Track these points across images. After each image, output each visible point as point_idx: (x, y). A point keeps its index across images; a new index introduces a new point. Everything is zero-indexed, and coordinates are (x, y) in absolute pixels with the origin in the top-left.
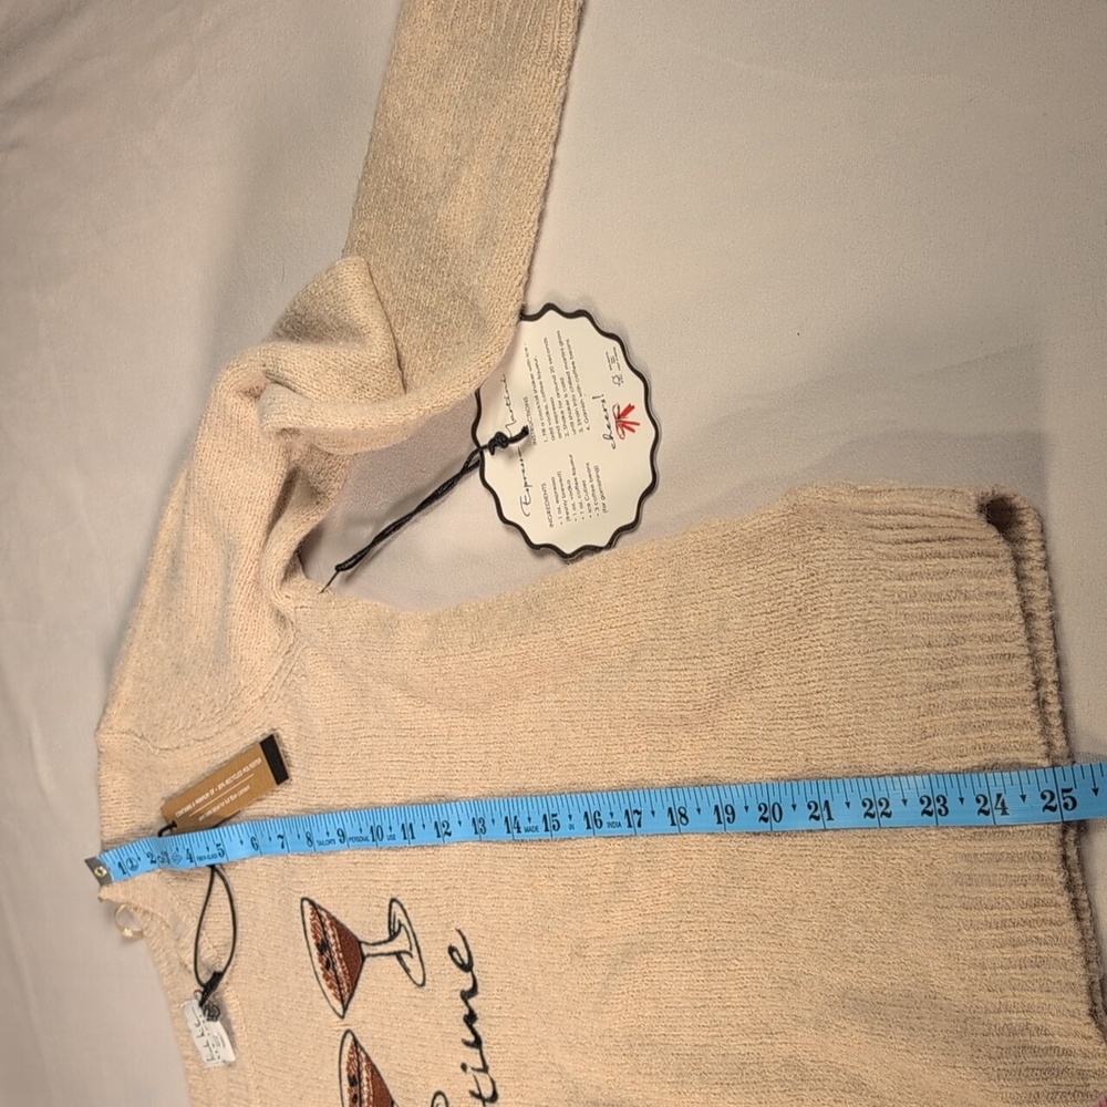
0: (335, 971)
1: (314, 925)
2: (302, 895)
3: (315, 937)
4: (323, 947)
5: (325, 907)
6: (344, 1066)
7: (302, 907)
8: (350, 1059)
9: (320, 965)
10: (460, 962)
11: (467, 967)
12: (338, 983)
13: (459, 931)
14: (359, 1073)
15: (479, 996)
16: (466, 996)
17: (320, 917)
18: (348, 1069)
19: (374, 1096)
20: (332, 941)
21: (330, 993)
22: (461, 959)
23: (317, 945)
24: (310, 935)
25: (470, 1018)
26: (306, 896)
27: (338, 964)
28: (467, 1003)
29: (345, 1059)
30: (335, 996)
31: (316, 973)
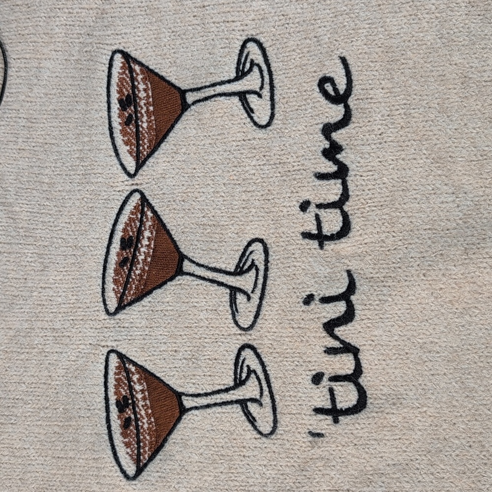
0: (137, 126)
1: (121, 80)
2: (114, 48)
3: (120, 92)
4: (129, 101)
5: (140, 59)
6: (120, 227)
7: (112, 59)
8: (130, 219)
9: (119, 120)
10: (332, 93)
11: (340, 98)
12: (138, 139)
13: (344, 61)
14: (140, 232)
15: (351, 126)
16: (328, 130)
17: (131, 70)
18: (124, 230)
19: (153, 257)
20: (142, 94)
21: (123, 149)
22: (336, 90)
23: (120, 101)
24: (114, 89)
25: (332, 151)
26: (121, 48)
27: (145, 119)
28: (328, 137)
29: (124, 219)
30: (130, 153)
31: (111, 128)
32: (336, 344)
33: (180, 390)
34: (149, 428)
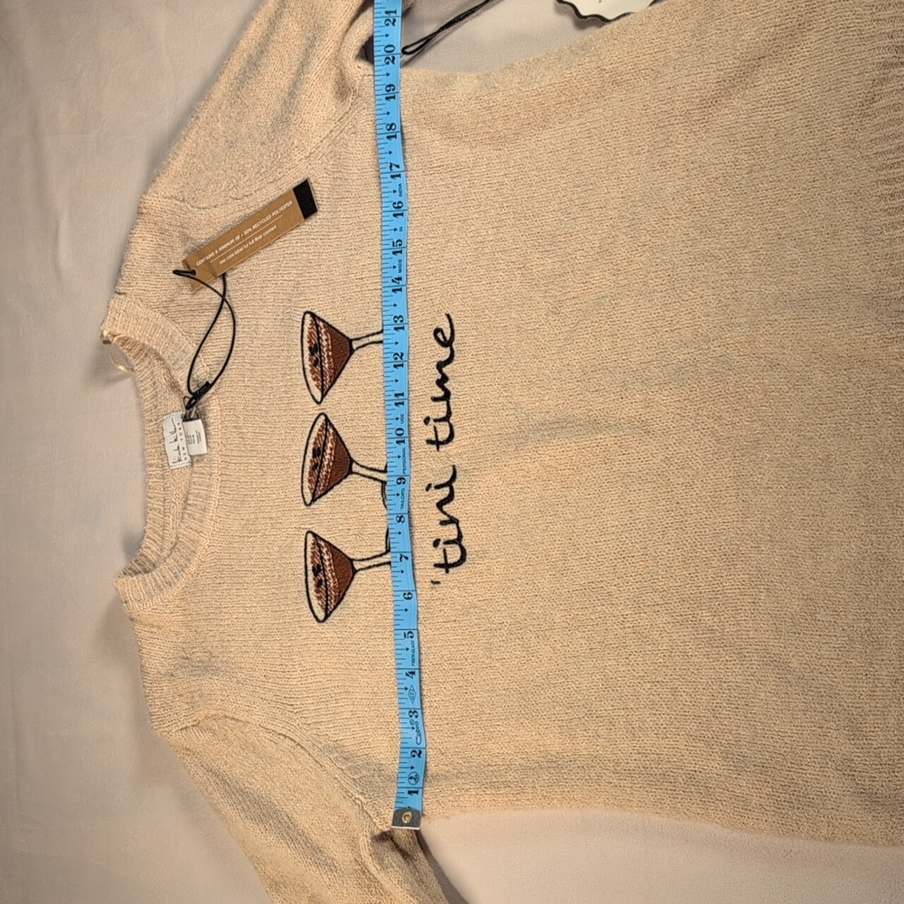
0: (322, 367)
1: (310, 333)
2: (305, 310)
3: (310, 342)
4: (315, 349)
5: (322, 317)
6: (312, 441)
7: (303, 319)
8: (318, 435)
9: (309, 363)
10: (442, 339)
11: (447, 343)
12: (322, 376)
13: (448, 316)
14: (325, 444)
15: (454, 362)
16: (440, 366)
17: (317, 326)
18: (315, 443)
19: (334, 462)
20: (324, 343)
21: (313, 384)
22: (444, 338)
23: (310, 349)
24: (306, 340)
25: (442, 382)
26: (309, 310)
27: (326, 361)
28: (441, 371)
29: (314, 435)
30: (318, 386)
31: (304, 369)
32: (445, 518)
33: (351, 557)
34: (334, 587)
